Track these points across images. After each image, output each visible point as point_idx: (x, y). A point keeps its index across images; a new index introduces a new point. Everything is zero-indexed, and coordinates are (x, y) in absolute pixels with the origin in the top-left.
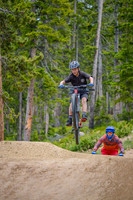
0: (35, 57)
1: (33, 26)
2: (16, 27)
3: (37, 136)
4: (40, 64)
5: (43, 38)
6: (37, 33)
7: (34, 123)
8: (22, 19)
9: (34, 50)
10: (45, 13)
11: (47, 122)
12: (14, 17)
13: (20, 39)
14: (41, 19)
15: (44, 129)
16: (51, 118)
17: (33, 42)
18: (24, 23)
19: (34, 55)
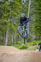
0: (9, 21)
1: (9, 11)
2: (4, 11)
3: (9, 45)
4: (11, 23)
5: (12, 15)
6: (10, 13)
7: (8, 40)
8: (6, 9)
9: (9, 18)
10: (13, 7)
11: (12, 40)
12: (3, 8)
13: (5, 15)
14: (11, 9)
15: (11, 42)
16: (13, 39)
17: (9, 16)
18: (6, 10)
19: (9, 20)
